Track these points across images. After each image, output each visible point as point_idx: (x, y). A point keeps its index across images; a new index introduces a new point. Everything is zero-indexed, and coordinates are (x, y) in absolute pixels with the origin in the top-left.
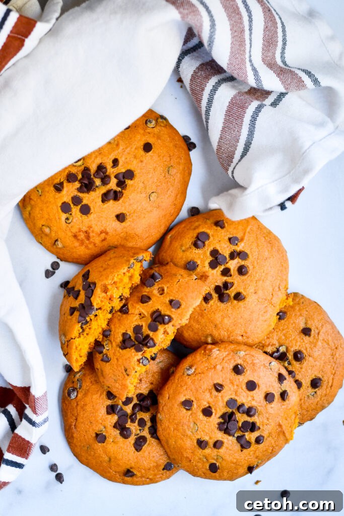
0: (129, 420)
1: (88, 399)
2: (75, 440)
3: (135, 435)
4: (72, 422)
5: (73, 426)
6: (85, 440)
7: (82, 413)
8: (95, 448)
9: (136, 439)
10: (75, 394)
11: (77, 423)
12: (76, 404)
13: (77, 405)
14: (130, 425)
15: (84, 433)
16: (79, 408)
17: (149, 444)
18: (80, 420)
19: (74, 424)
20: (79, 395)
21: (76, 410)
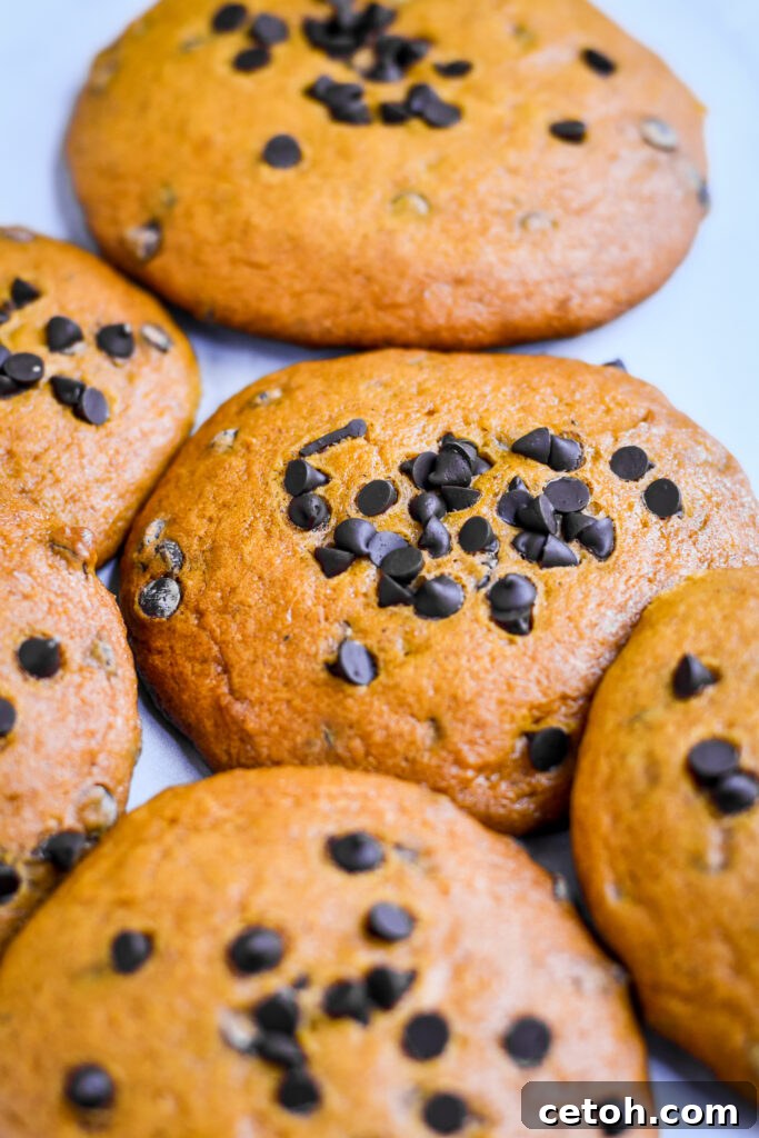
0: (425, 554)
1: (228, 571)
2: (264, 741)
3: (478, 588)
4: (212, 690)
5: (229, 698)
6: (301, 713)
7: (234, 627)
8: (353, 717)
9: (490, 597)
10: (173, 587)
11: (236, 680)
12: (193, 620)
13: (200, 614)
14: (439, 566)
15: (284, 694)
16: (212, 620)
17: (548, 593)
18: (241, 656)
19: (225, 689)
20: (189, 583)
21: (204, 637)
